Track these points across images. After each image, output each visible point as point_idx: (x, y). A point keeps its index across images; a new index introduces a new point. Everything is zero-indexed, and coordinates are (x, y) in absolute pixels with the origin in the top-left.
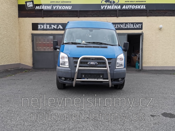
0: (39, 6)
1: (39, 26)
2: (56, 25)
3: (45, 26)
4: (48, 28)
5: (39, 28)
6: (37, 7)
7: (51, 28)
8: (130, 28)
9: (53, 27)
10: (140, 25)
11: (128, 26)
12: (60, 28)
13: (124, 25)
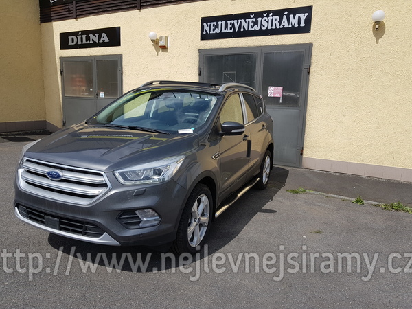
1: (70, 38)
2: (97, 35)
3: (79, 37)
4: (84, 42)
5: (70, 43)
7: (88, 42)
9: (93, 40)
10: (303, 17)
11: (264, 23)
12: (104, 41)
13: (251, 20)
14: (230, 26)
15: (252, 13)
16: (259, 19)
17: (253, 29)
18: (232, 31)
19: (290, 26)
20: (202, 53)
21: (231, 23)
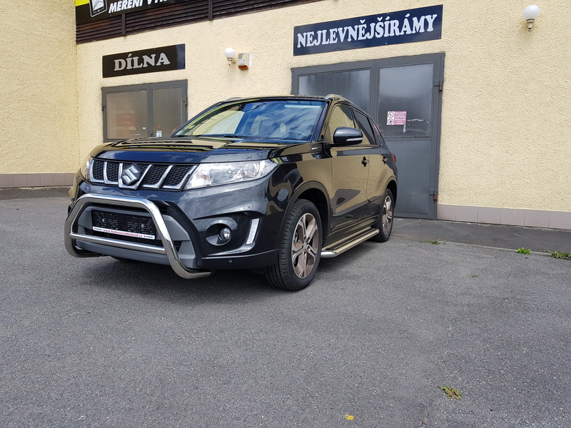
0: (116, 3)
1: (117, 62)
2: (153, 56)
3: (129, 60)
4: (136, 66)
5: (117, 68)
6: (112, 4)
7: (141, 66)
8: (387, 35)
9: (147, 63)
10: (431, 19)
11: (379, 30)
12: (162, 63)
13: (361, 27)
15: (362, 18)
16: (372, 25)
17: (365, 38)
18: (336, 42)
19: (414, 32)
20: (296, 73)
21: (334, 32)
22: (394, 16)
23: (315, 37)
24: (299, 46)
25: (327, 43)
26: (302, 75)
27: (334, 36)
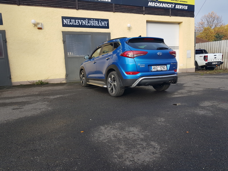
10: (106, 23)
11: (92, 23)
13: (86, 21)
14: (77, 22)
15: (87, 18)
16: (90, 21)
17: (88, 25)
18: (78, 24)
19: (102, 26)
20: (64, 33)
21: (77, 21)
22: (96, 20)
23: (71, 22)
24: (64, 24)
25: (75, 24)
26: (67, 34)
27: (78, 22)
